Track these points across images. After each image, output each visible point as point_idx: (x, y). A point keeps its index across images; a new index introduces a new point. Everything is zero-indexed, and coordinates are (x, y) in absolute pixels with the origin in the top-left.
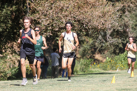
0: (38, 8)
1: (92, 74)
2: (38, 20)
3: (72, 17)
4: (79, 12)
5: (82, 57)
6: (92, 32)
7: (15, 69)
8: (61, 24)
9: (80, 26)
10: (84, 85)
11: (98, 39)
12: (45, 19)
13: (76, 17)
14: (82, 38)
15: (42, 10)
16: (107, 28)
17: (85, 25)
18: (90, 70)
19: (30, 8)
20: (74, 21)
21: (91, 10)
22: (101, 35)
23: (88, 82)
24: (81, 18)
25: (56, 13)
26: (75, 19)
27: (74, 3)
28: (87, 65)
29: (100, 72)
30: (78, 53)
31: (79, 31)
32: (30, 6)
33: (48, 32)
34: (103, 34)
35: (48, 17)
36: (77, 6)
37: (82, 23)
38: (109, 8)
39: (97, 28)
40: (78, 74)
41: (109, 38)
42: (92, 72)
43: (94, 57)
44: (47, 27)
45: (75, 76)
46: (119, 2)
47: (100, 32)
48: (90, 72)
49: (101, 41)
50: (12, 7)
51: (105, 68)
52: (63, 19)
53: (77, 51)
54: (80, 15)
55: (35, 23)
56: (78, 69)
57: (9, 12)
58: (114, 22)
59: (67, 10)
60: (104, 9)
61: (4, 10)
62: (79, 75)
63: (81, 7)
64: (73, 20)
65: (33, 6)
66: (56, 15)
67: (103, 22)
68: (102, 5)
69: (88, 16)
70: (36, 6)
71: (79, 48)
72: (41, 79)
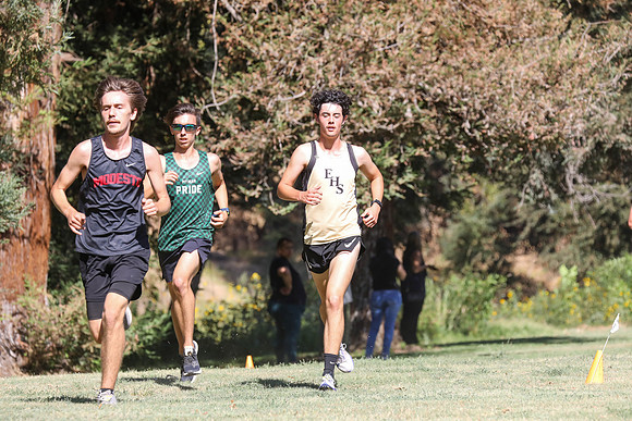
0: (258, 46)
1: (499, 342)
2: (261, 100)
3: (411, 87)
4: (444, 64)
5: (456, 264)
6: (502, 157)
7: (158, 322)
8: (363, 117)
9: (446, 128)
10: (463, 393)
11: (526, 186)
12: (290, 98)
13: (427, 87)
14: (453, 181)
15: (277, 54)
16: (566, 137)
17: (467, 125)
18: (491, 323)
19: (222, 47)
20: (421, 103)
21: (494, 56)
22: (541, 166)
23: (482, 377)
24: (451, 92)
25: (339, 69)
26: (422, 97)
27: (418, 25)
28: (476, 304)
29: (533, 333)
30: (437, 248)
31: (441, 149)
32: (222, 40)
34: (547, 164)
35: (305, 87)
36: (435, 39)
37: (453, 114)
38: (576, 47)
39: (524, 139)
40: (438, 342)
41: (575, 181)
42: (501, 334)
43: (507, 265)
44: (298, 131)
45: (424, 350)
46: (623, 19)
47: (534, 153)
48: (489, 334)
49: (540, 196)
50: (143, 43)
51: (559, 314)
52: (371, 97)
53: (434, 239)
54: (447, 76)
55: (244, 112)
56: (439, 321)
57: (129, 66)
58: (599, 109)
59: (390, 54)
60: (554, 50)
61: (109, 54)
62: (441, 346)
63: (451, 43)
64: (415, 101)
65: (238, 39)
66: (341, 78)
67: (551, 110)
68: (543, 34)
69: (481, 83)
70: (249, 39)
71: (443, 225)
72: (272, 364)
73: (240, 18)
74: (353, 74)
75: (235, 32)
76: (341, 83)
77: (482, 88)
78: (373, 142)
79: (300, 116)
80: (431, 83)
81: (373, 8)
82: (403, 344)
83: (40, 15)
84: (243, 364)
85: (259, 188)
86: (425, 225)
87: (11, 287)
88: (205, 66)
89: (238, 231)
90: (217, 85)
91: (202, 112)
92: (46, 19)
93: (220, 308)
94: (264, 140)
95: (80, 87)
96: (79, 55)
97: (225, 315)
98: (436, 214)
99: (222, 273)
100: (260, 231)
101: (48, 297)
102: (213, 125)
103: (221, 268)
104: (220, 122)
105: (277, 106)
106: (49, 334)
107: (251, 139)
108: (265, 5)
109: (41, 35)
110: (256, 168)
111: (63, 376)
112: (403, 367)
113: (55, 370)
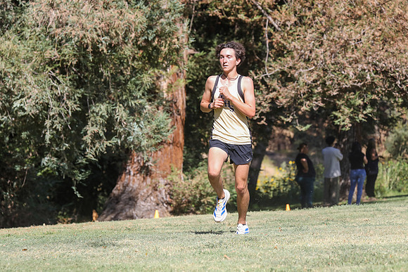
0: (289, 44)
2: (292, 72)
3: (369, 63)
4: (386, 51)
5: (394, 155)
8: (345, 79)
9: (388, 84)
10: (399, 222)
12: (307, 70)
13: (378, 63)
14: (392, 112)
15: (299, 48)
17: (399, 82)
19: (271, 43)
20: (375, 72)
24: (390, 65)
25: (332, 55)
26: (375, 68)
27: (373, 31)
30: (383, 147)
31: (385, 95)
32: (270, 41)
33: (314, 98)
35: (314, 65)
36: (382, 38)
37: (391, 77)
40: (385, 196)
44: (311, 87)
45: (378, 200)
52: (349, 69)
53: (382, 142)
54: (388, 57)
55: (283, 78)
56: (385, 185)
59: (358, 47)
62: (387, 198)
63: (390, 40)
64: (371, 70)
65: (280, 40)
66: (333, 59)
69: (406, 60)
70: (285, 40)
71: (387, 135)
72: (299, 209)
73: (280, 29)
74: (339, 57)
75: (277, 37)
76: (333, 62)
77: (406, 63)
78: (350, 92)
79: (312, 79)
80: (380, 61)
81: (349, 23)
82: (367, 197)
83: (177, 30)
84: (284, 208)
85: (291, 117)
86: (377, 135)
87: (164, 171)
88: (262, 54)
89: (281, 140)
90: (269, 64)
91: (261, 78)
92: (180, 31)
93: (272, 180)
94: (293, 92)
95: (198, 66)
96: (197, 51)
97: (274, 183)
98: (383, 129)
99: (272, 161)
100: (292, 140)
101: (183, 175)
102: (266, 85)
103: (272, 159)
104: (270, 83)
105: (300, 74)
106: (184, 195)
107: (286, 92)
108: (293, 22)
109: (178, 40)
110: (289, 107)
111: (191, 216)
112: (368, 209)
113: (187, 213)
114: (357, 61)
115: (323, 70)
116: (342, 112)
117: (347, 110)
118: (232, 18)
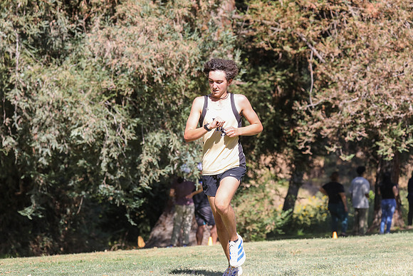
0: (333, 75)
2: (336, 102)
8: (388, 111)
12: (350, 101)
15: (343, 79)
25: (375, 86)
32: (315, 72)
33: (358, 129)
35: (358, 96)
44: (355, 118)
52: (391, 100)
59: (400, 78)
65: (324, 72)
66: (376, 91)
74: (382, 88)
75: (321, 68)
78: (392, 123)
84: (331, 236)
85: (335, 147)
88: (307, 86)
90: (313, 95)
91: (306, 109)
94: (338, 122)
102: (311, 116)
104: (315, 114)
105: (344, 105)
107: (331, 122)
108: (336, 54)
114: (399, 93)
115: (367, 101)
116: (385, 142)
117: (390, 141)
118: (278, 50)
